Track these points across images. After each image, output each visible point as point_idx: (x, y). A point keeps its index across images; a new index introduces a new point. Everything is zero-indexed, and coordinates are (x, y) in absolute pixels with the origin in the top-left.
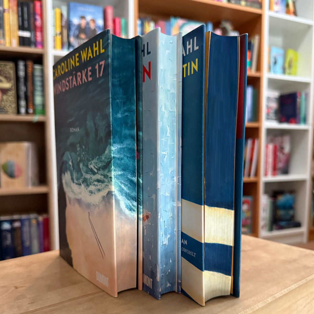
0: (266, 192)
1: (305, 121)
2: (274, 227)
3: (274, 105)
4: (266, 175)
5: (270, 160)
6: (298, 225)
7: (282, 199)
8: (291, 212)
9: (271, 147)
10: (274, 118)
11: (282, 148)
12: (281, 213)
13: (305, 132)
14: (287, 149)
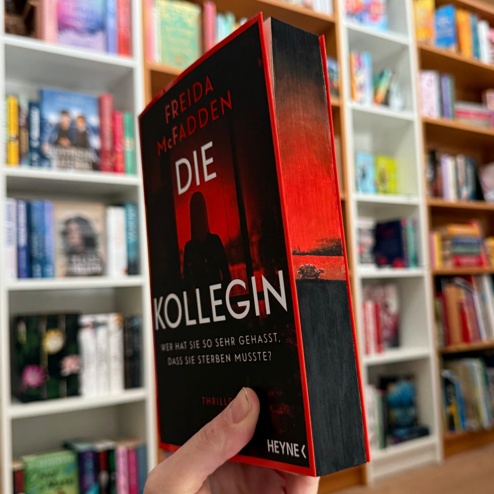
0: (370, 382)
1: (417, 262)
2: (389, 440)
3: (369, 240)
4: (367, 352)
5: (371, 327)
6: (424, 432)
7: (395, 390)
8: (412, 412)
9: (370, 306)
10: (370, 260)
11: (386, 306)
12: (397, 413)
13: (418, 279)
14: (393, 307)
